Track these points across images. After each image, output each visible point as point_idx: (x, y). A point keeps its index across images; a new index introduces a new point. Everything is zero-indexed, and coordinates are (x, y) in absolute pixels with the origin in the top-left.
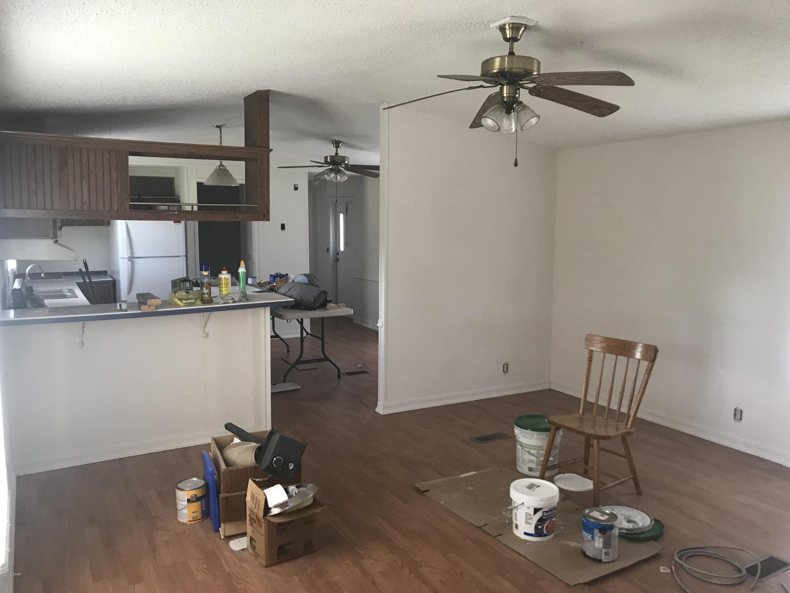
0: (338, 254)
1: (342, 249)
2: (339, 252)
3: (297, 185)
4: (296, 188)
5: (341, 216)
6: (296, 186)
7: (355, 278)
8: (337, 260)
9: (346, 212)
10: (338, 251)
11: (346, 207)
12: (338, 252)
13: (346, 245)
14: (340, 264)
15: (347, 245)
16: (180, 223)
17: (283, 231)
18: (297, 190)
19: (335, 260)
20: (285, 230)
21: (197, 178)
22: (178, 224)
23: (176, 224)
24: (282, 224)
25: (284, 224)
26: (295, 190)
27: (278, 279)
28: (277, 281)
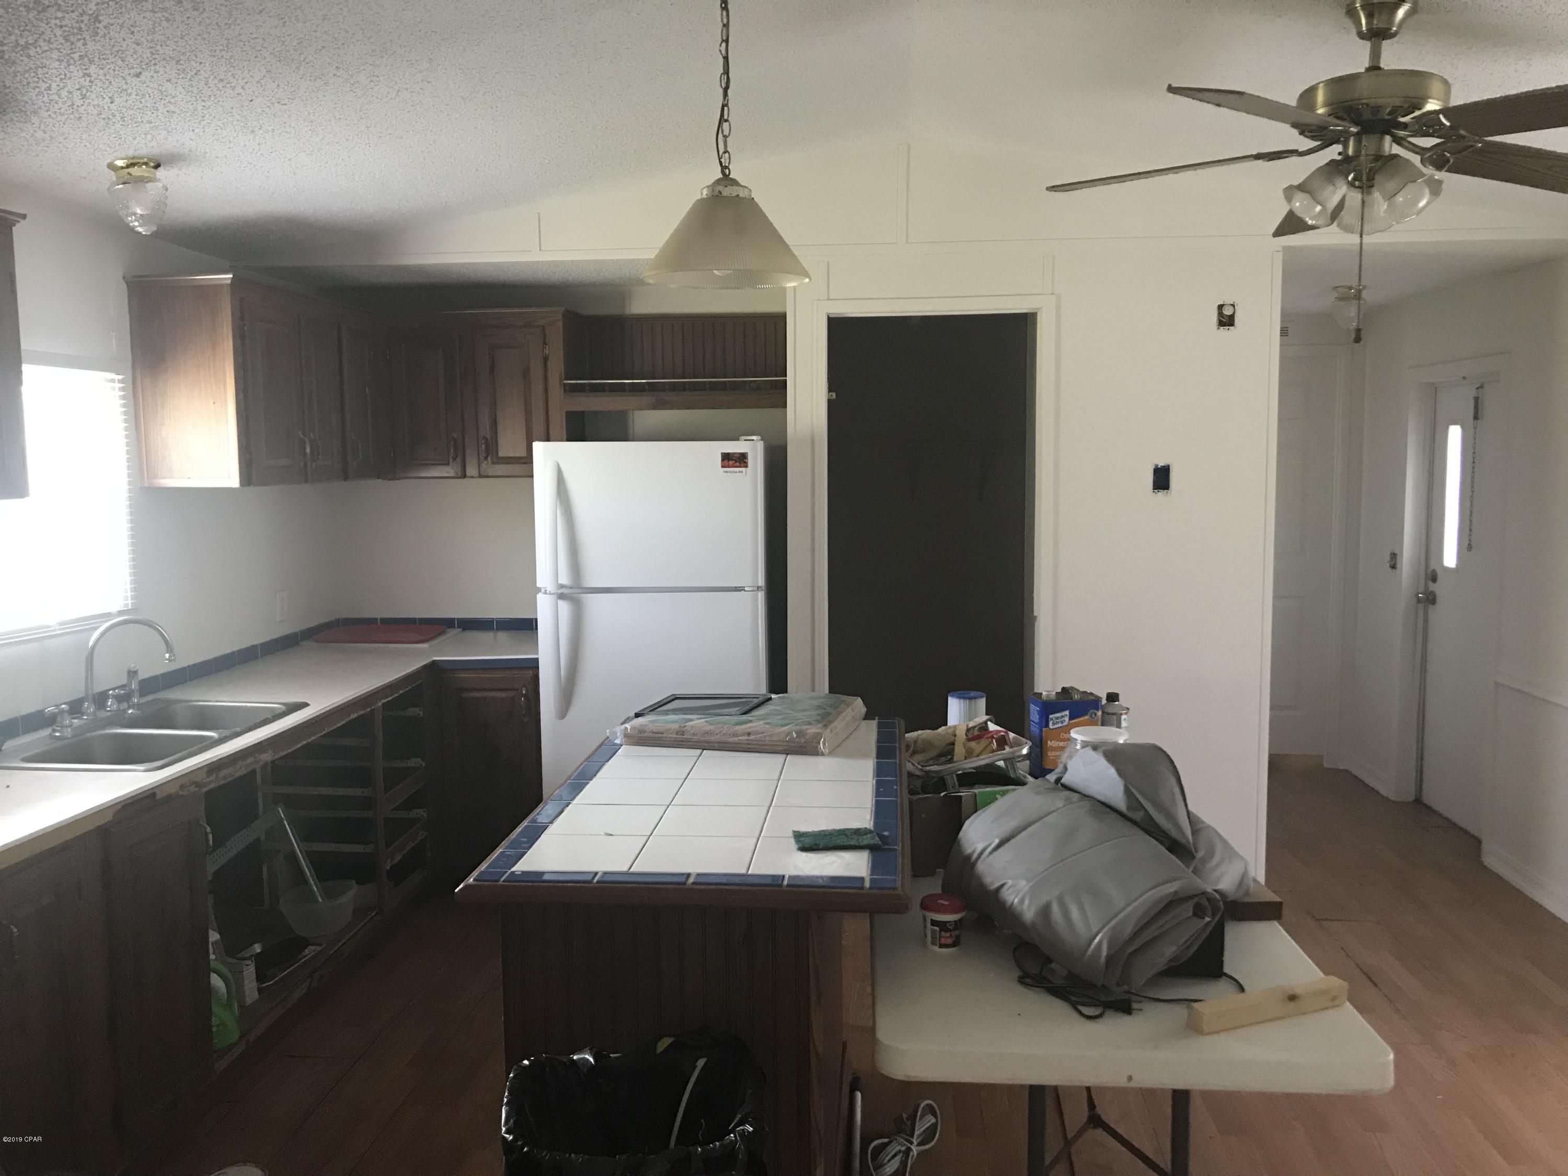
0: (1434, 579)
1: (1450, 558)
2: (1438, 572)
3: (1233, 305)
4: (1226, 321)
5: (1455, 434)
6: (1227, 312)
7: (1497, 684)
8: (1431, 599)
9: (1476, 417)
10: (1433, 566)
11: (1476, 399)
12: (1434, 572)
13: (1467, 544)
14: (1441, 615)
15: (1470, 547)
16: (747, 467)
17: (1160, 493)
18: (1231, 328)
19: (1419, 600)
20: (1169, 491)
21: (828, 299)
22: (736, 472)
23: (730, 472)
24: (1157, 465)
25: (1169, 466)
26: (1222, 328)
27: (1063, 717)
28: (1060, 725)
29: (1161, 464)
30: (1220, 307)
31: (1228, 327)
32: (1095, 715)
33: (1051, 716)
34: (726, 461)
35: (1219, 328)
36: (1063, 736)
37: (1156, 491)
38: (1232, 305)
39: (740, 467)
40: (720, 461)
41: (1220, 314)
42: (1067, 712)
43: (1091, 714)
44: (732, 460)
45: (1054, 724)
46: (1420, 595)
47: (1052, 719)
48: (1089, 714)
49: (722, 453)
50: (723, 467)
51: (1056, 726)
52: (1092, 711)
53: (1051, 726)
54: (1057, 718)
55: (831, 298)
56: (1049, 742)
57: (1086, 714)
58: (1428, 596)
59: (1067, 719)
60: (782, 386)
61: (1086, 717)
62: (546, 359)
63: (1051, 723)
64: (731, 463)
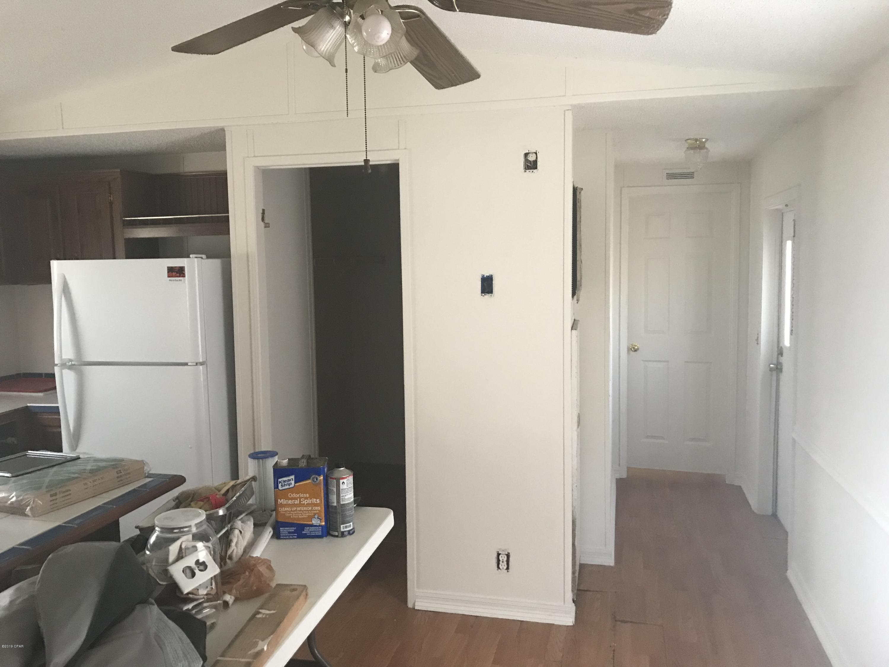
0: (781, 354)
1: (787, 341)
2: (783, 348)
4: (531, 165)
5: (789, 247)
6: (531, 158)
8: (778, 369)
10: (780, 345)
12: (780, 349)
14: (786, 379)
16: (184, 276)
17: (486, 296)
18: (534, 171)
19: (771, 370)
20: (492, 295)
21: (255, 156)
22: (177, 281)
23: (173, 280)
24: (484, 275)
25: (492, 276)
26: (528, 171)
27: (289, 480)
28: (287, 487)
29: (486, 274)
30: (526, 155)
31: (532, 170)
32: (317, 479)
33: (280, 480)
34: (170, 273)
35: (525, 171)
36: (290, 495)
37: (484, 294)
38: (535, 153)
39: (179, 277)
40: (167, 272)
41: (526, 160)
42: (293, 477)
43: (313, 478)
44: (174, 272)
45: (282, 486)
46: (772, 366)
47: (280, 482)
48: (311, 478)
49: (168, 267)
50: (169, 277)
51: (284, 488)
52: (314, 476)
53: (280, 488)
54: (285, 481)
55: (256, 155)
56: (279, 500)
57: (309, 479)
58: (777, 366)
59: (293, 482)
60: (227, 220)
61: (309, 481)
62: (111, 203)
63: (280, 485)
64: (174, 274)
